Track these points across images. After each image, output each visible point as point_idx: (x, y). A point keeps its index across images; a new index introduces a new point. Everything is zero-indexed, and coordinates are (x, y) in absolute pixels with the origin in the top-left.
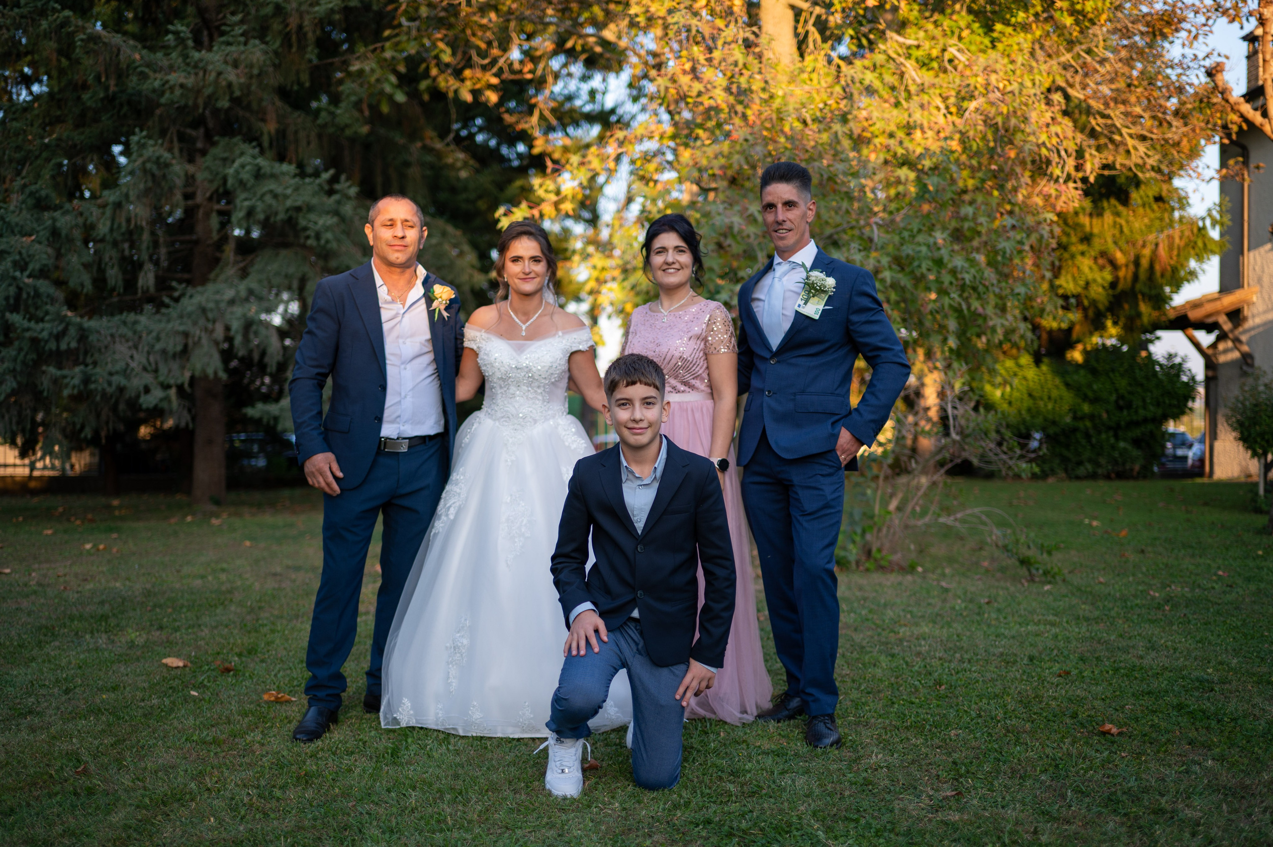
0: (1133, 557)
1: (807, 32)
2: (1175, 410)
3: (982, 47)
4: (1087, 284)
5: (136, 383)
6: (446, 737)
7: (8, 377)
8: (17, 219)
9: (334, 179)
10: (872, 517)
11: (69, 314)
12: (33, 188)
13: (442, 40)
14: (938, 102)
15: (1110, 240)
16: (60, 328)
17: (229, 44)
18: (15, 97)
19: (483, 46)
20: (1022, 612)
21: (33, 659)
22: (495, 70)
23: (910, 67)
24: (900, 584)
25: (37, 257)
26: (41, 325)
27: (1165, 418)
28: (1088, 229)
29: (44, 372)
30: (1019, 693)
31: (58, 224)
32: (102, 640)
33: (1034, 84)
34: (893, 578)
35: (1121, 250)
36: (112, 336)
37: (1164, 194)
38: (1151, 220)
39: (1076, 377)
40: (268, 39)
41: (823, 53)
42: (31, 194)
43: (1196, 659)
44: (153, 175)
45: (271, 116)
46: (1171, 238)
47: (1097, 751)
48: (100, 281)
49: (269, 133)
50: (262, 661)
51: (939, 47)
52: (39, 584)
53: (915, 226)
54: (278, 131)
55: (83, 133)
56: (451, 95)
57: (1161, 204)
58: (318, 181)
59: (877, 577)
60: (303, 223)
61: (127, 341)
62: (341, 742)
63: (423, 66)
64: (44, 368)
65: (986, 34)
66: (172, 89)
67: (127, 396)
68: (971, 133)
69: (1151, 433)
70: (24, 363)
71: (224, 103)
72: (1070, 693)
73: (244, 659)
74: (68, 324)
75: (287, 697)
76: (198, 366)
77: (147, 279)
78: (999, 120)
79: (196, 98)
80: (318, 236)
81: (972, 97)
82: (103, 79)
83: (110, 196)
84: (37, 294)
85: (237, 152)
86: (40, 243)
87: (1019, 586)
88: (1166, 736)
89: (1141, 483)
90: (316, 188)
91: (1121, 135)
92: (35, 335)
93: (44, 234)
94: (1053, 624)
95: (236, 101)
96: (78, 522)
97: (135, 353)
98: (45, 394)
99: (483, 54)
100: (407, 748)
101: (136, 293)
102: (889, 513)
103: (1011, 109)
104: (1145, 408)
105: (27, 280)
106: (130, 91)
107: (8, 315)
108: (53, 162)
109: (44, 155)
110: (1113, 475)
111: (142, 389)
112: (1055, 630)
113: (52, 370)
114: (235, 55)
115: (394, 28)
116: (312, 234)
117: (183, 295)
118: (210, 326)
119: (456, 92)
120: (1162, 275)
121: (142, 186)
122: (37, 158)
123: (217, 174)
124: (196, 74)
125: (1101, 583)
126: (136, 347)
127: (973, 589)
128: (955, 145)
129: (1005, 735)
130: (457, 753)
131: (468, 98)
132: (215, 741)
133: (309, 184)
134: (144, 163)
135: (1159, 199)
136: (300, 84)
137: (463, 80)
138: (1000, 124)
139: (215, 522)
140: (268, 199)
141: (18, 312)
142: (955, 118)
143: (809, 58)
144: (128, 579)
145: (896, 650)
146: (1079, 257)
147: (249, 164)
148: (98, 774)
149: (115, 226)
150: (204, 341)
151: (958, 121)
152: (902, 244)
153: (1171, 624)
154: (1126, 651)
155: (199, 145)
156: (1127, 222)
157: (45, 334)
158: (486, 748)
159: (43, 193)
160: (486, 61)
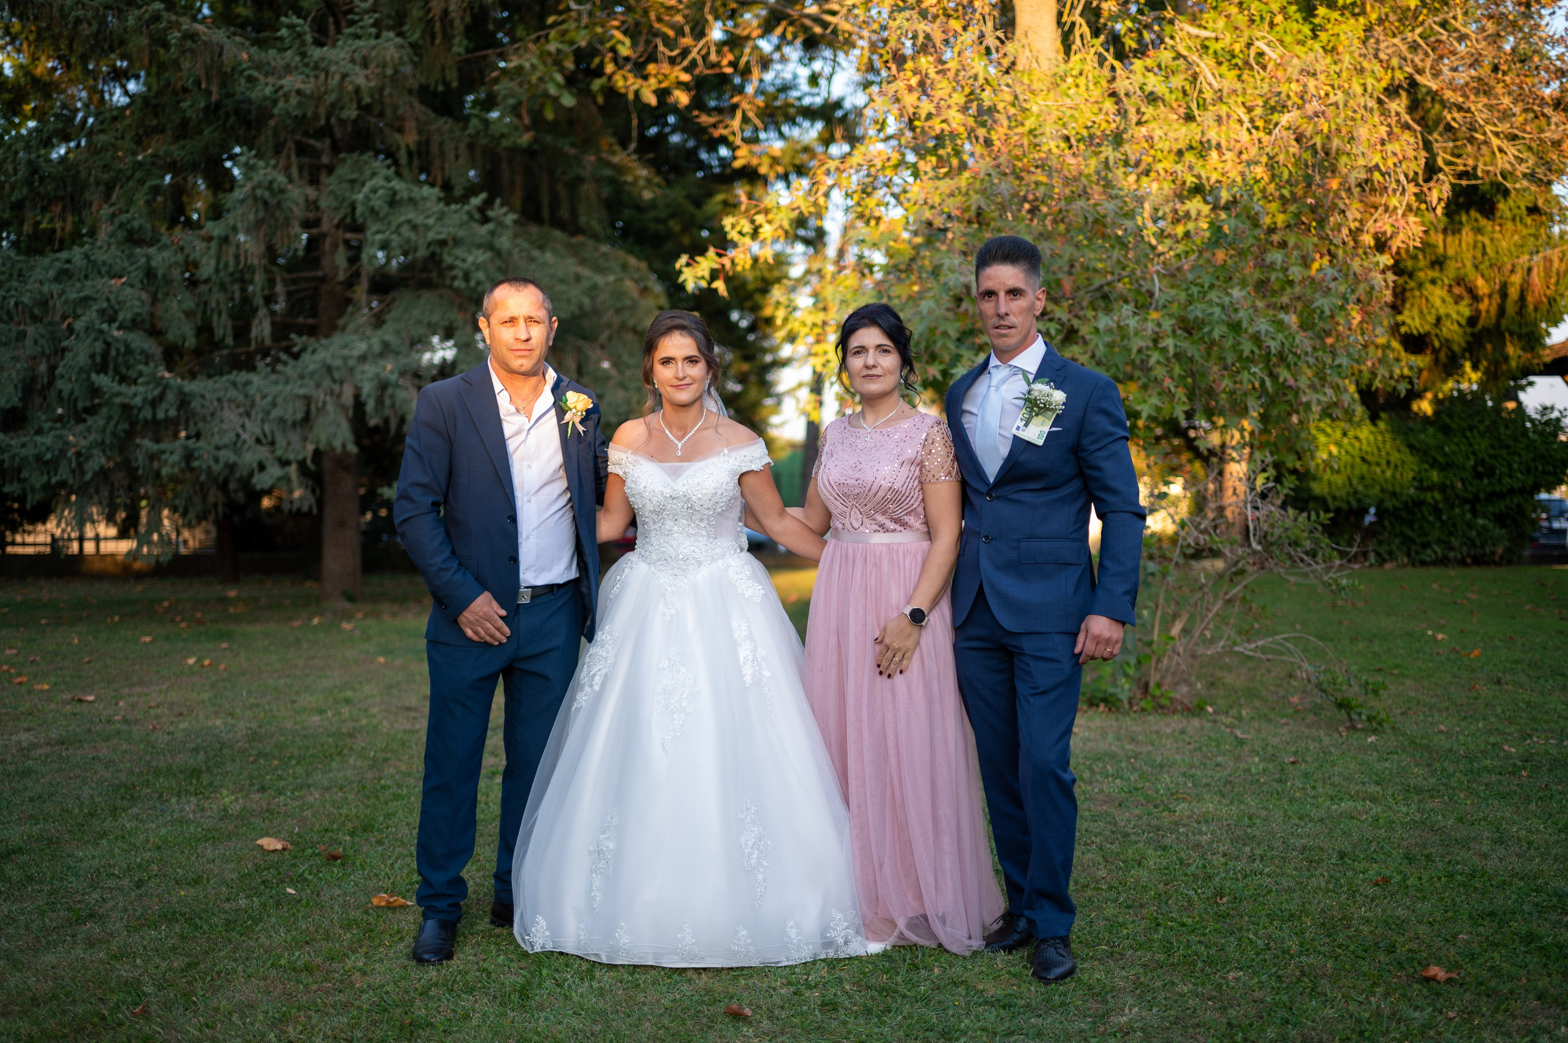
0: (1485, 691)
1: (1073, 24)
2: (1550, 478)
3: (1300, 37)
4: (1439, 319)
5: (249, 458)
6: (590, 968)
7: (95, 452)
8: (104, 257)
9: (488, 203)
10: (1150, 644)
11: (167, 375)
12: (124, 217)
13: (617, 28)
14: (1241, 112)
15: (1469, 264)
16: (156, 392)
17: (358, 37)
18: (107, 96)
19: (671, 33)
20: (1336, 779)
21: (104, 834)
22: (686, 63)
23: (1205, 66)
24: (1183, 732)
25: (128, 304)
26: (133, 388)
27: (1537, 488)
28: (1441, 250)
29: (138, 446)
30: (1323, 911)
31: (154, 263)
32: (190, 805)
33: (1365, 90)
34: (1176, 722)
35: (1483, 276)
36: (219, 400)
37: (1540, 203)
38: (1523, 237)
39: (1422, 436)
40: (405, 28)
41: (1093, 51)
42: (121, 225)
43: (1556, 860)
44: (266, 203)
45: (410, 125)
46: (1548, 260)
47: (1416, 1008)
48: (205, 330)
49: (408, 146)
50: (380, 842)
51: (1243, 41)
52: (126, 721)
53: (1206, 280)
54: (419, 144)
55: (184, 147)
56: (631, 96)
57: (1536, 217)
58: (466, 208)
59: (1154, 721)
60: (448, 260)
61: (238, 407)
62: (460, 972)
63: (597, 60)
64: (138, 441)
65: (1305, 19)
66: (287, 96)
67: (238, 475)
68: (1281, 158)
69: (1519, 506)
70: (114, 434)
71: (351, 113)
72: (1389, 912)
73: (357, 839)
74: (166, 387)
75: (402, 901)
76: (323, 438)
77: (262, 329)
78: (1318, 140)
79: (317, 107)
80: (467, 277)
81: (1284, 108)
82: (203, 86)
83: (215, 229)
84: (129, 351)
85: (368, 173)
86: (132, 286)
87: (1336, 736)
88: (1510, 985)
89: (1503, 572)
90: (465, 217)
91: (1485, 134)
92: (127, 401)
93: (137, 275)
94: (1374, 800)
95: (365, 109)
96: (183, 625)
97: (247, 421)
98: (140, 472)
99: (669, 43)
100: (540, 986)
101: (249, 344)
102: (1172, 638)
103: (1333, 127)
104: (1511, 476)
105: (116, 333)
106: (238, 97)
107: (94, 376)
108: (148, 184)
109: (138, 175)
110: (1469, 560)
111: (255, 465)
112: (1377, 809)
113: (147, 444)
114: (364, 52)
115: (560, 13)
116: (460, 274)
117: (304, 349)
118: (336, 388)
119: (637, 93)
120: (1536, 309)
121: (252, 217)
122: (129, 178)
123: (344, 199)
124: (316, 77)
125: (1441, 732)
126: (248, 414)
127: (1275, 741)
128: (1259, 171)
129: (1299, 980)
130: (602, 993)
131: (653, 100)
132: (308, 969)
133: (456, 212)
134: (254, 189)
135: (1533, 210)
136: (446, 84)
137: (645, 78)
138: (1319, 146)
139: (346, 626)
140: (405, 230)
141: (106, 373)
142: (1261, 134)
143: (1074, 58)
144: (231, 715)
145: (1169, 840)
146: (1428, 286)
147: (382, 187)
148: (159, 1016)
149: (221, 266)
150: (330, 407)
151: (1266, 139)
152: (1191, 303)
153: (1527, 800)
154: (1464, 844)
155: (325, 160)
156: (1492, 240)
157: (138, 401)
158: (638, 986)
159: (136, 224)
160: (675, 53)
